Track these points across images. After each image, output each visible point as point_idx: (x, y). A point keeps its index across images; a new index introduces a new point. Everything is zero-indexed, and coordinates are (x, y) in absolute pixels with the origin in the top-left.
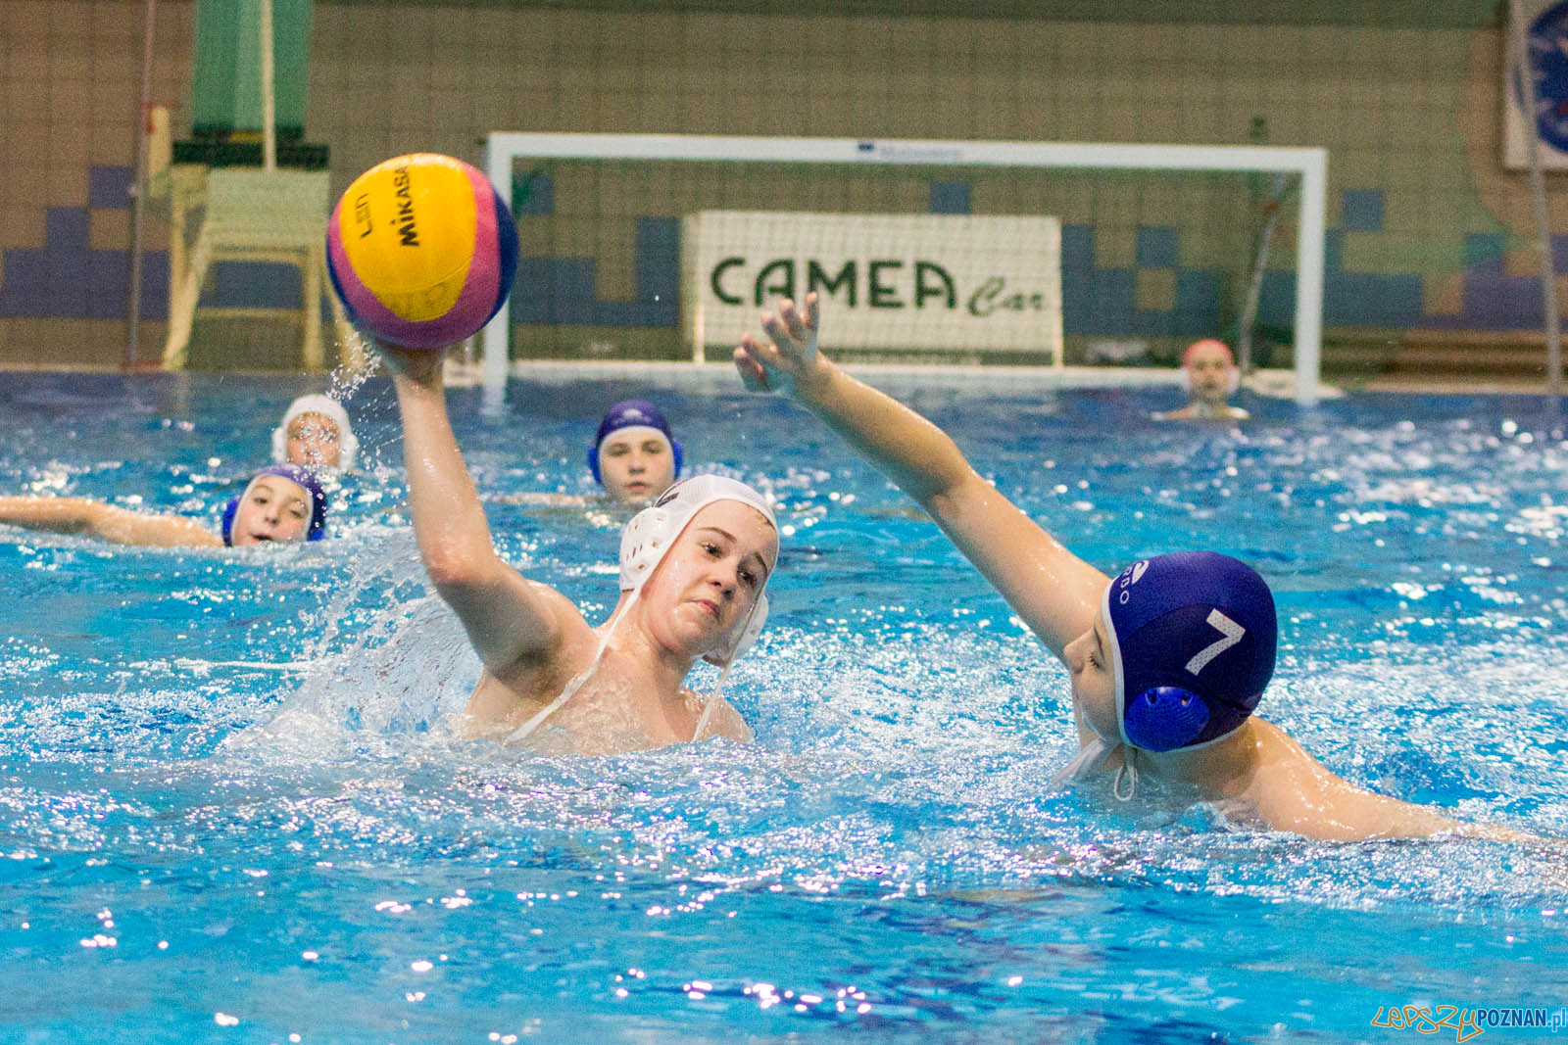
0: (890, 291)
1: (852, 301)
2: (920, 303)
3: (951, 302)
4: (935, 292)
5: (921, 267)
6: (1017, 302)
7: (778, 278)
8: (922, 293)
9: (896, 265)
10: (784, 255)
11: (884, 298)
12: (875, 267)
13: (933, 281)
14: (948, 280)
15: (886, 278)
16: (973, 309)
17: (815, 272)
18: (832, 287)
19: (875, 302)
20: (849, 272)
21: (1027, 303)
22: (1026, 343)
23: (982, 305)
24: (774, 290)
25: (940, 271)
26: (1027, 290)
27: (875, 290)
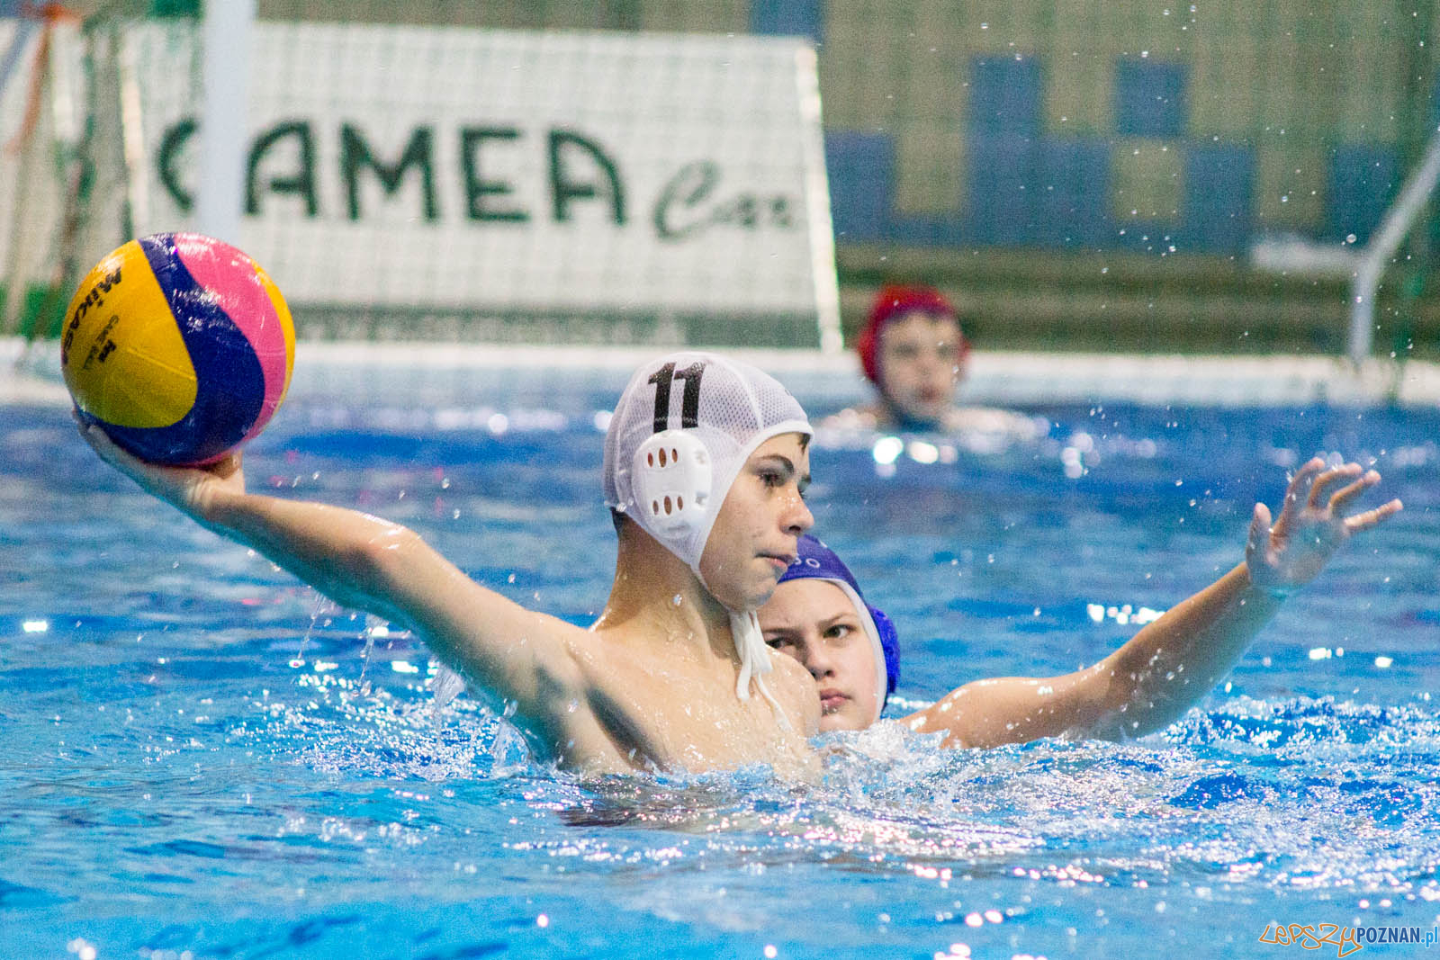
0: (500, 189)
1: (431, 211)
2: (560, 214)
3: (619, 212)
4: (586, 192)
5: (557, 140)
6: (746, 212)
7: (283, 161)
8: (564, 193)
9: (508, 134)
10: (296, 112)
11: (492, 202)
12: (471, 138)
13: (581, 168)
14: (609, 166)
15: (494, 161)
16: (663, 229)
17: (355, 149)
18: (391, 179)
19: (476, 213)
20: (420, 148)
21: (765, 214)
22: (770, 297)
23: (678, 217)
24: (281, 186)
25: (592, 148)
26: (765, 188)
27: (475, 189)
